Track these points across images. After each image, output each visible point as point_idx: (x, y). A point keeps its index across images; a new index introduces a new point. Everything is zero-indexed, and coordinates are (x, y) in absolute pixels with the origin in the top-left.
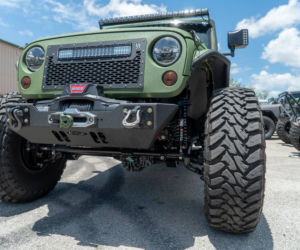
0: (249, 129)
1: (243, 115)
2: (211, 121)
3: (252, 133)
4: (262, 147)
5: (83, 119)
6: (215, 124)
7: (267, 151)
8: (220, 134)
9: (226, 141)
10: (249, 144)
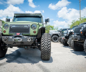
0: (48, 41)
1: (47, 39)
2: (42, 40)
3: (49, 42)
4: (50, 44)
5: (20, 40)
6: (43, 40)
7: (51, 45)
8: (43, 42)
9: (45, 43)
10: (48, 44)
